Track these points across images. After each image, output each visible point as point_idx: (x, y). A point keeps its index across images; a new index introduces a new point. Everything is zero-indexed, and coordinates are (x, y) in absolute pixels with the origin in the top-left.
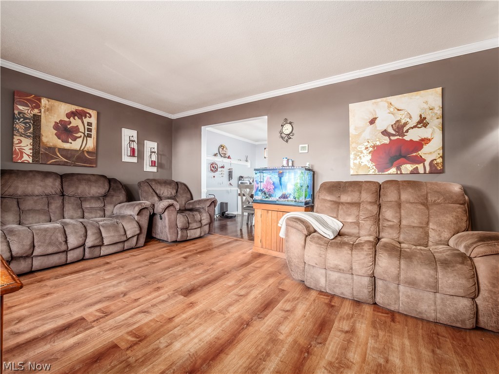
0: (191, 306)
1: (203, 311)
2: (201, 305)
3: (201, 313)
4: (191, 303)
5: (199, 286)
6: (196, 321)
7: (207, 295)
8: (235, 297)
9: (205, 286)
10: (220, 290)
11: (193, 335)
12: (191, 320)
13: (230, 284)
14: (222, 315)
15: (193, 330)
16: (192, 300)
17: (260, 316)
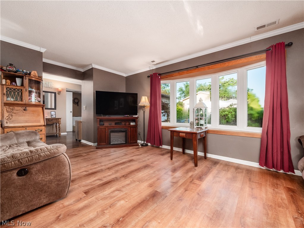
0: (151, 185)
1: (143, 182)
2: (145, 185)
3: (145, 181)
4: (151, 186)
5: (148, 201)
6: (146, 178)
7: (142, 192)
8: (124, 189)
9: (144, 201)
10: (132, 196)
11: (147, 174)
12: (149, 179)
13: (122, 202)
14: (134, 180)
15: (147, 175)
16: (151, 188)
17: (116, 178)
